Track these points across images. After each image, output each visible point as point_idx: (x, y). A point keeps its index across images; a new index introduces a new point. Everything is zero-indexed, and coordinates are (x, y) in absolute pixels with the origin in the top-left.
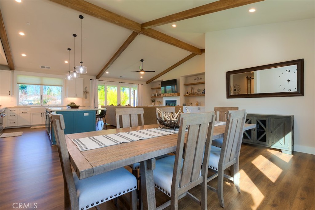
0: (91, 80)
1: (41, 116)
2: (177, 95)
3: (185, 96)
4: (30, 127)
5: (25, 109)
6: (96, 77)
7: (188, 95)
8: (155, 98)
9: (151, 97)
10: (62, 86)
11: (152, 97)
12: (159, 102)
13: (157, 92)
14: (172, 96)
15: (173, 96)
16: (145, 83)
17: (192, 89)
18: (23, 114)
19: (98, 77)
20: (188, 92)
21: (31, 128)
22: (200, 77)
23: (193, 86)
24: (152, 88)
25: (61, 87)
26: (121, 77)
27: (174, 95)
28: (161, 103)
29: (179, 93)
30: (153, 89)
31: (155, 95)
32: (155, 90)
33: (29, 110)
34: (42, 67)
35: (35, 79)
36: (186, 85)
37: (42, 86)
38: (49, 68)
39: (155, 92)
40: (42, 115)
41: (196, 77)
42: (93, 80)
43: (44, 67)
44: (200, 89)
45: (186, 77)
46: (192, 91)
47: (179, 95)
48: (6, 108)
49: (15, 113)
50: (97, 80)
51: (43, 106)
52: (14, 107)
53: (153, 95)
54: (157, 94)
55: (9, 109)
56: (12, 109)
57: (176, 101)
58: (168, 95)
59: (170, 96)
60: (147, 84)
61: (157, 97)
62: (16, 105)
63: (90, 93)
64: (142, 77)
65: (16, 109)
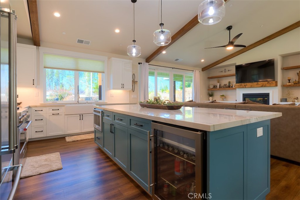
0: (139, 63)
1: (79, 119)
4: (64, 137)
5: (55, 107)
6: (145, 60)
7: (290, 84)
8: (213, 90)
11: (209, 89)
13: (218, 82)
14: (262, 86)
15: (265, 86)
18: (54, 117)
19: (148, 60)
20: (289, 80)
24: (209, 77)
25: (101, 74)
26: (177, 60)
27: (267, 85)
28: (225, 98)
31: (215, 87)
32: (216, 79)
33: (62, 111)
34: (79, 41)
35: (68, 62)
36: (285, 69)
37: (77, 72)
39: (214, 82)
40: (81, 118)
42: (143, 63)
43: (82, 42)
45: (284, 57)
48: (29, 107)
49: (43, 115)
50: (148, 64)
51: (79, 102)
52: (40, 105)
53: (212, 87)
54: (220, 85)
55: (34, 108)
56: (38, 109)
57: (269, 93)
58: (252, 86)
59: (257, 86)
60: (203, 71)
61: (218, 90)
62: (43, 103)
63: (138, 82)
64: (203, 61)
65: (44, 109)
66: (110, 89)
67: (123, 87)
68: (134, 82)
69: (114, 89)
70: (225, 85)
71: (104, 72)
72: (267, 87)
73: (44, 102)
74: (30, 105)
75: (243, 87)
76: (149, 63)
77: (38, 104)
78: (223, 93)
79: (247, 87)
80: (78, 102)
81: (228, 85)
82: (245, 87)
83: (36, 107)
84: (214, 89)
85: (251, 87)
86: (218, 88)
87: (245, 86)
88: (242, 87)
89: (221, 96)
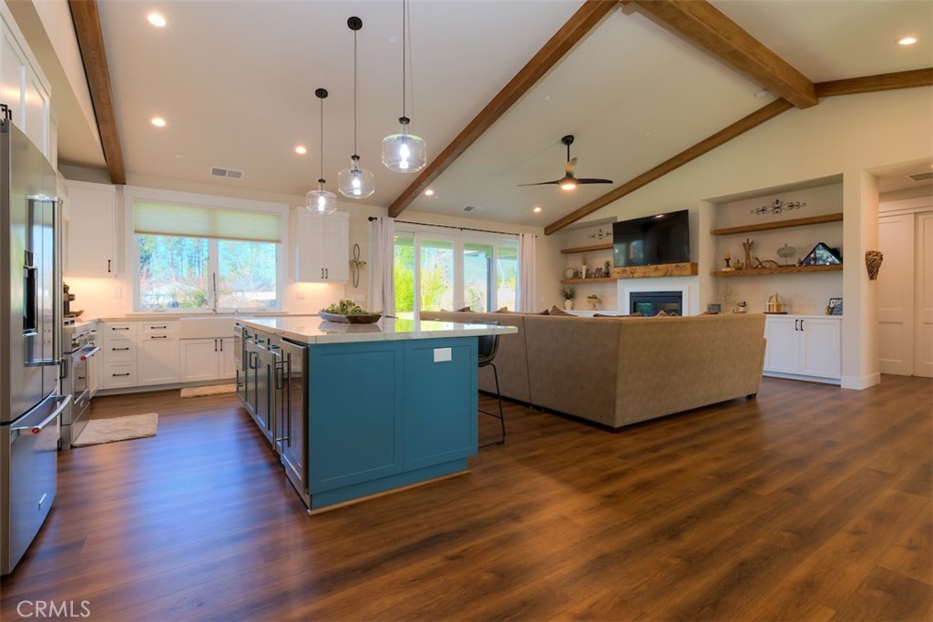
0: (371, 219)
1: (214, 348)
2: (689, 272)
3: (716, 274)
4: (179, 390)
5: (159, 322)
6: (387, 209)
7: (728, 269)
8: (574, 283)
9: (562, 282)
10: (278, 242)
11: (564, 280)
12: (596, 298)
13: (585, 264)
14: (665, 275)
15: (671, 276)
16: (543, 230)
17: (748, 247)
18: (154, 341)
19: (394, 209)
20: (728, 260)
21: (184, 393)
22: (786, 199)
23: (752, 237)
24: (563, 249)
25: (273, 245)
26: (468, 209)
27: (676, 272)
28: (600, 302)
29: (696, 264)
30: (567, 252)
31: (577, 275)
32: (579, 256)
33: (173, 329)
34: (216, 172)
35: (192, 218)
36: (720, 233)
37: (214, 241)
38: (238, 175)
39: (576, 263)
40: (219, 348)
41: (768, 202)
42: (379, 218)
43: (222, 173)
44: (791, 248)
45: (720, 204)
46: (748, 256)
47: (695, 272)
48: (99, 321)
49: (128, 340)
50: (393, 219)
51: (218, 312)
52: (125, 317)
53: (570, 274)
54: (588, 270)
55: (109, 324)
56: (118, 325)
57: (681, 292)
58: (645, 273)
59: (654, 274)
60: (549, 234)
61: (584, 282)
62: (131, 312)
63: (369, 265)
64: (537, 210)
65: (131, 325)
66: (295, 282)
67: (325, 276)
68: (356, 264)
69: (302, 280)
70: (599, 270)
71: (280, 242)
72: (675, 276)
73: (135, 311)
74: (101, 316)
75: (628, 278)
76: (396, 219)
77: (121, 315)
78: (595, 290)
79: (635, 275)
80: (214, 310)
81: (604, 270)
82: (633, 277)
83: (114, 320)
84: (574, 281)
85: (643, 277)
86: (584, 277)
87: (632, 273)
88: (625, 275)
89: (590, 298)
